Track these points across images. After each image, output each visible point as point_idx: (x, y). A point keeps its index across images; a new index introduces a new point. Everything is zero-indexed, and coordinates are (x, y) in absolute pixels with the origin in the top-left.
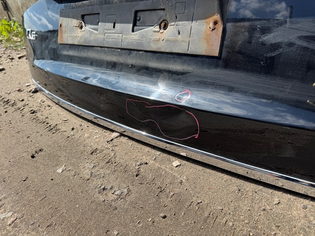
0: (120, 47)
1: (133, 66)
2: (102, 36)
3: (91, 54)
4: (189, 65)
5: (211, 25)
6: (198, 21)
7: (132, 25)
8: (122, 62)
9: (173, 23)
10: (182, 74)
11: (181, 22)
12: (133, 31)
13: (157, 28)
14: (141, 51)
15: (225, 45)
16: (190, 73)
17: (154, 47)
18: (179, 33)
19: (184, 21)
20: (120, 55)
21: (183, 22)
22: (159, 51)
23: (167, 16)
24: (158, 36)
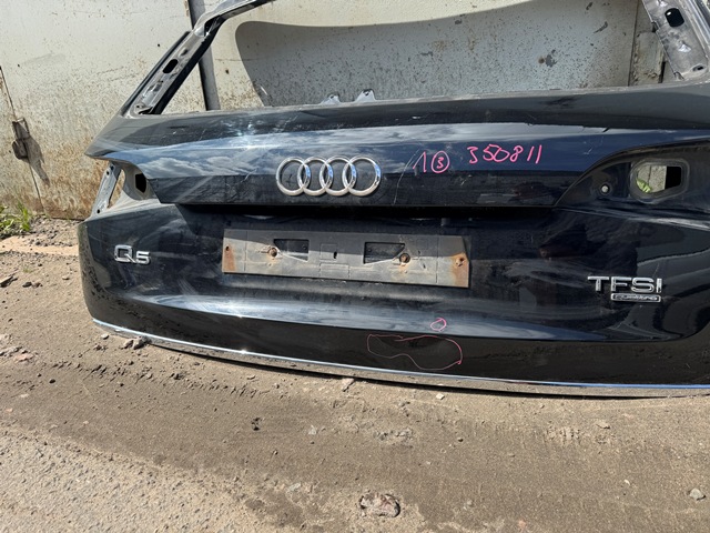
0: (346, 278)
1: (366, 298)
2: (314, 266)
4: (439, 295)
5: (458, 261)
6: (444, 258)
7: (362, 256)
8: (350, 294)
9: (416, 258)
11: (424, 257)
12: (365, 262)
13: (396, 261)
14: (377, 282)
15: (472, 277)
16: (441, 302)
18: (425, 267)
20: (345, 286)
21: (428, 257)
22: (402, 282)
23: (409, 252)
24: (400, 269)
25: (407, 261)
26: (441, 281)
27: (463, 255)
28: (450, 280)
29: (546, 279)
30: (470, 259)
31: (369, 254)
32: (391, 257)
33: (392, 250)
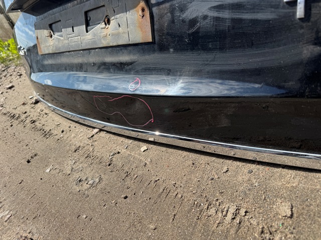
0: (81, 48)
2: (66, 41)
3: (64, 60)
4: (134, 54)
5: (140, 13)
6: (131, 11)
7: (84, 26)
8: (86, 62)
9: (113, 17)
10: (131, 63)
11: (118, 15)
12: (87, 32)
13: (103, 25)
14: (96, 48)
15: (155, 29)
16: (136, 61)
17: (104, 43)
18: (119, 26)
19: (120, 13)
20: (83, 56)
21: (120, 15)
22: (109, 45)
23: (108, 13)
24: (105, 32)
25: (109, 23)
26: (132, 38)
27: (143, 4)
28: (138, 36)
32: (99, 22)
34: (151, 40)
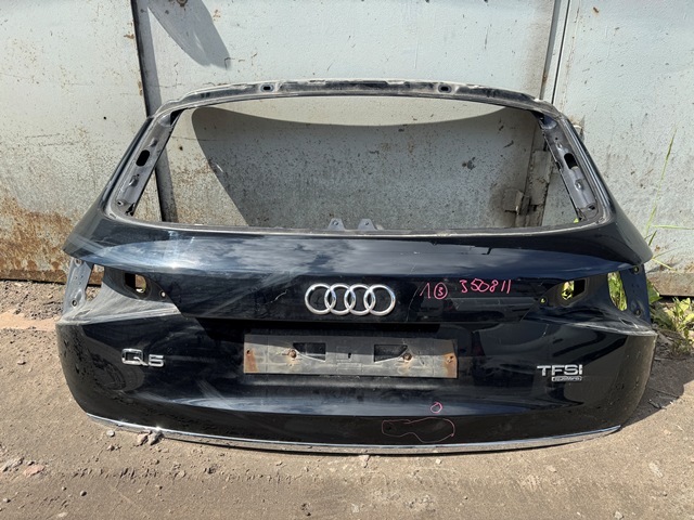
0: (359, 375)
1: (376, 389)
2: (332, 365)
4: (435, 385)
5: (449, 359)
6: (438, 356)
7: (373, 355)
8: (364, 386)
9: (417, 356)
12: (375, 360)
13: (401, 359)
14: (385, 377)
15: (460, 371)
16: (437, 390)
18: (423, 363)
20: (360, 381)
21: (426, 356)
22: (406, 376)
23: (410, 352)
24: (404, 366)
25: (409, 359)
26: (436, 374)
27: (453, 354)
28: (444, 373)
29: (509, 369)
30: (457, 356)
31: (379, 354)
32: (397, 356)
33: (396, 351)
34: (455, 376)
